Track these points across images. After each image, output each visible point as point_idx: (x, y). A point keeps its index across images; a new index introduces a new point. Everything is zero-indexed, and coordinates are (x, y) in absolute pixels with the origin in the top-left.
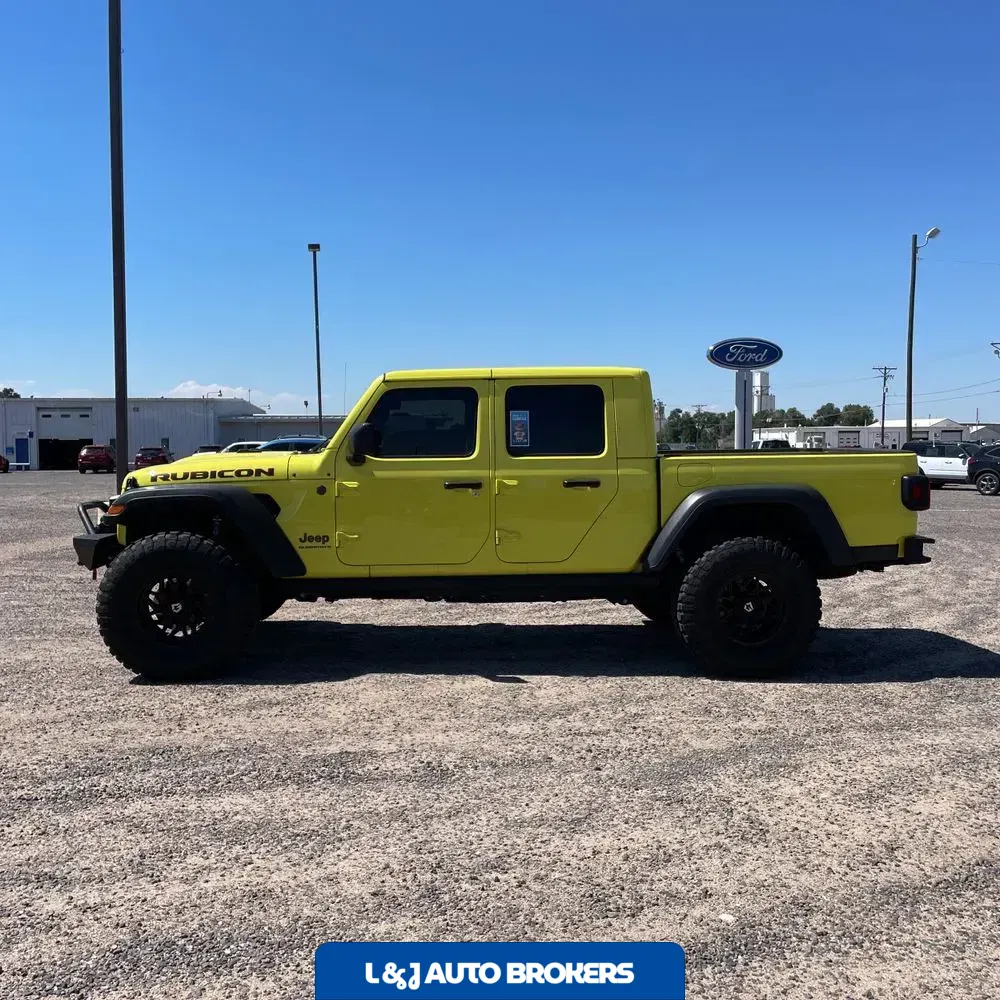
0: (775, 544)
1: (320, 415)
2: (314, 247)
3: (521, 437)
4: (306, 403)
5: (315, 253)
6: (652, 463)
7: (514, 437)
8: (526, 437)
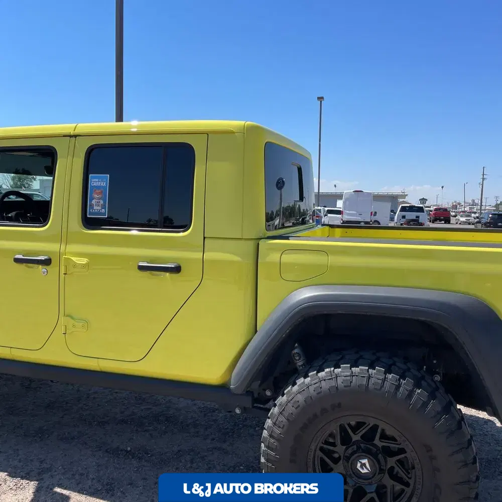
0: (390, 376)
1: (319, 192)
2: (321, 99)
3: (99, 207)
4: (335, 186)
5: (321, 102)
6: (251, 245)
7: (92, 206)
8: (103, 207)
